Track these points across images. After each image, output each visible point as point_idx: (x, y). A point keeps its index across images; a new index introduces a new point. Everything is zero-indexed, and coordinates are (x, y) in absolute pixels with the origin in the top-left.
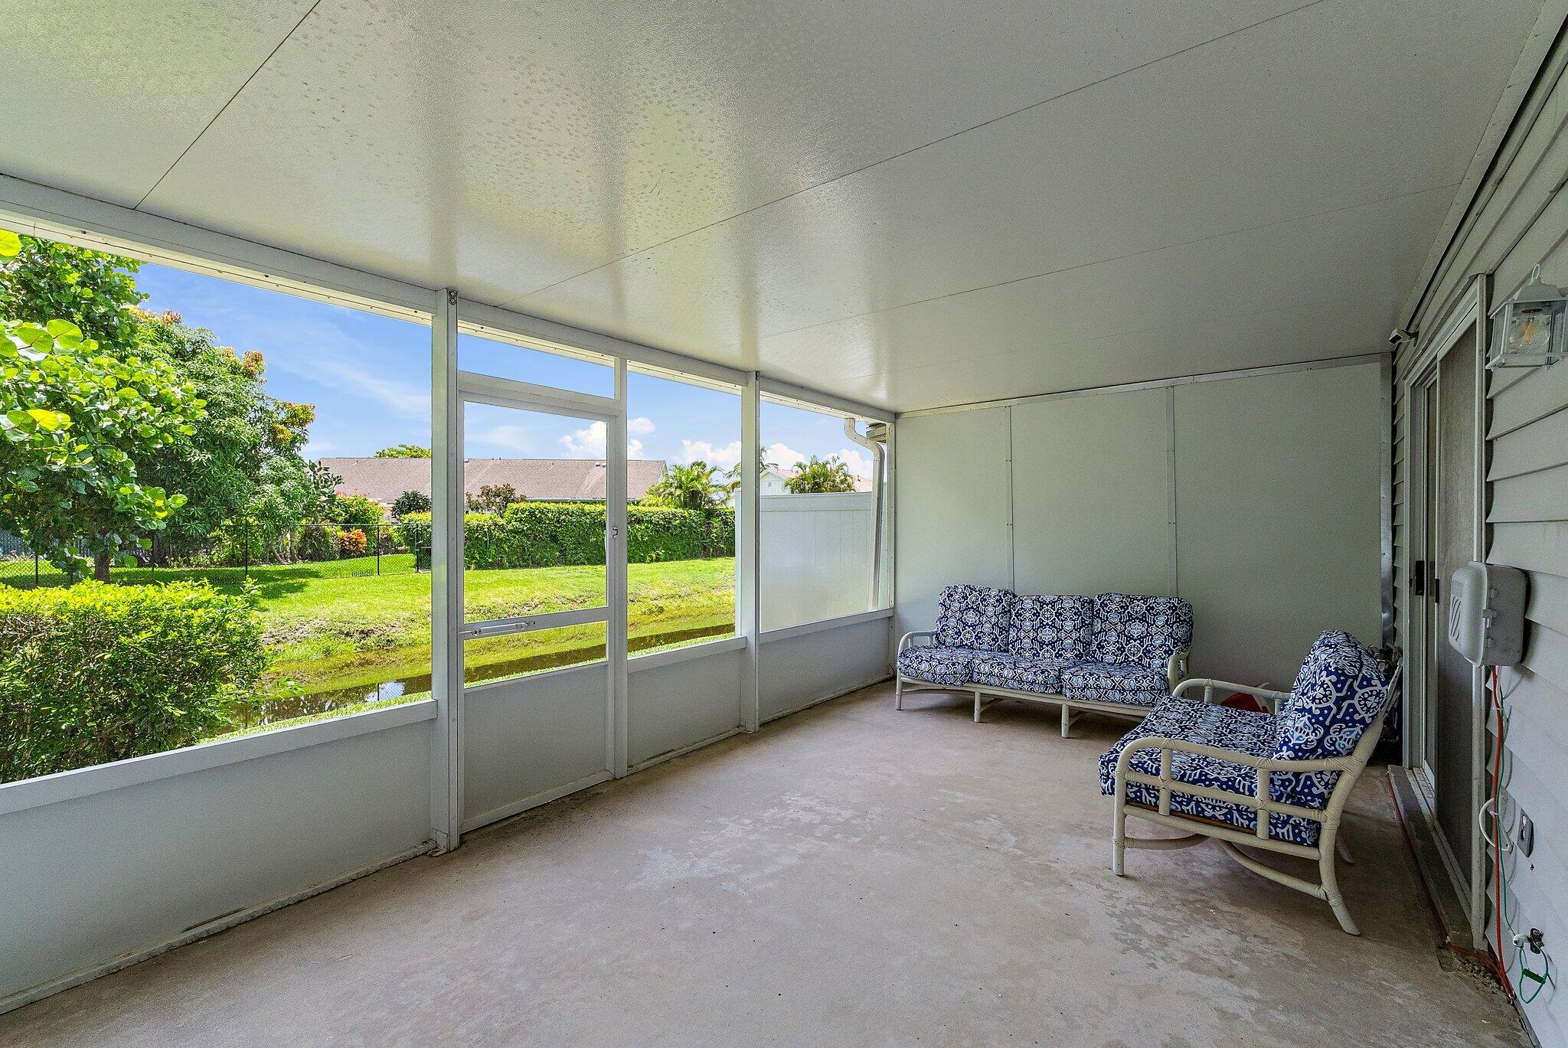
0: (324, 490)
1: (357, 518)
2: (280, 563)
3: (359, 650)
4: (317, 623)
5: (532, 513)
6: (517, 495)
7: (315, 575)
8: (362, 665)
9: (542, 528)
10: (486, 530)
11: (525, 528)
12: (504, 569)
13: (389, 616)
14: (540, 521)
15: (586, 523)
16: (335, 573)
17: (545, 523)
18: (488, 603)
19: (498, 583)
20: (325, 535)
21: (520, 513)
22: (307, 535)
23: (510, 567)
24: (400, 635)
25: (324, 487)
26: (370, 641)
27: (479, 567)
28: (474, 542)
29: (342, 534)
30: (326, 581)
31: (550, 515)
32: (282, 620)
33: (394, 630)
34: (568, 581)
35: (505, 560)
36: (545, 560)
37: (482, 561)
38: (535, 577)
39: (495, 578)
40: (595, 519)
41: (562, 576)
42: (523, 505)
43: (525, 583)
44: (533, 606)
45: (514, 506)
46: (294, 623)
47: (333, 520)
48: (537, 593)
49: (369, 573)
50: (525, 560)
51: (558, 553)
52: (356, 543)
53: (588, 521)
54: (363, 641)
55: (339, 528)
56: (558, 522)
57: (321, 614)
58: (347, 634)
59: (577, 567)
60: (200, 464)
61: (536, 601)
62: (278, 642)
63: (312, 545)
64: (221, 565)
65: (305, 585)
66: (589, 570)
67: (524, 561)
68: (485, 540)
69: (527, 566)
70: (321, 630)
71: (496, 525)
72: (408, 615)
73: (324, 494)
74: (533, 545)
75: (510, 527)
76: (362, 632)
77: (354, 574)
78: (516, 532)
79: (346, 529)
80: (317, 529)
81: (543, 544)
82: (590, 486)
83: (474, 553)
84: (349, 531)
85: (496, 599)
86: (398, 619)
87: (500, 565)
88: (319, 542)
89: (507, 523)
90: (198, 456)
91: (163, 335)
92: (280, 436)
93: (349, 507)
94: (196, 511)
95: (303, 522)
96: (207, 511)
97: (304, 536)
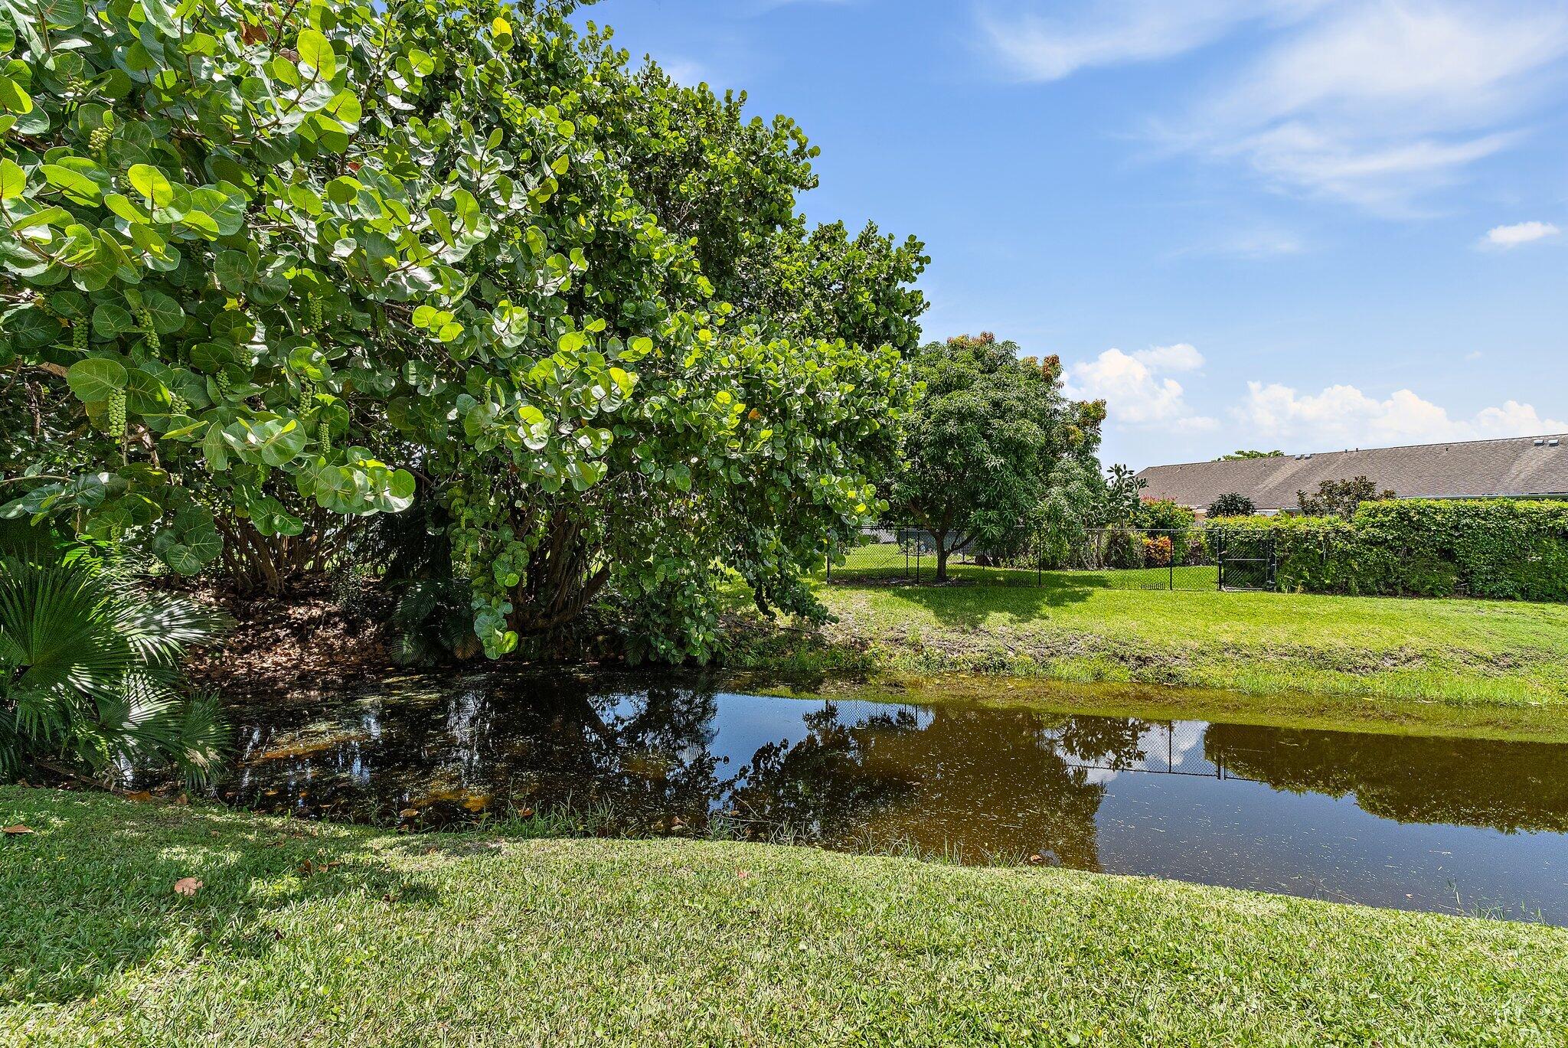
0: (1128, 494)
1: (1163, 524)
2: (1086, 569)
3: (1134, 680)
4: (1092, 639)
5: (1403, 515)
6: (1379, 490)
7: (1103, 583)
8: (1138, 698)
9: (1422, 537)
10: (1321, 538)
11: (1390, 537)
12: (1350, 594)
13: (1172, 643)
14: (1418, 527)
15: (1517, 530)
16: (1123, 584)
17: (1429, 530)
18: (1319, 644)
19: (1340, 616)
20: (1129, 542)
21: (1380, 515)
22: (1113, 541)
23: (1361, 594)
24: (1186, 671)
25: (1127, 491)
26: (1147, 671)
27: (1310, 589)
28: (1302, 555)
29: (1147, 541)
30: (1111, 592)
31: (1439, 518)
32: (1057, 631)
33: (1177, 662)
34: (1479, 625)
35: (1353, 583)
36: (1428, 587)
37: (1314, 581)
38: (1409, 614)
39: (1335, 608)
40: (1539, 524)
41: (1463, 615)
42: (1386, 503)
43: (1389, 620)
44: (1403, 659)
45: (1371, 504)
46: (1068, 635)
47: (1139, 526)
48: (1414, 640)
49: (1159, 587)
50: (1391, 585)
51: (1455, 578)
52: (1162, 551)
53: (1522, 526)
54: (1139, 670)
55: (1144, 534)
56: (1456, 528)
57: (1097, 630)
58: (1122, 658)
59: (1498, 603)
60: (995, 468)
61: (1409, 652)
62: (1053, 654)
63: (1117, 552)
65: (1090, 594)
66: (1527, 611)
67: (1388, 585)
68: (1320, 552)
69: (1394, 594)
70: (1094, 648)
71: (1337, 532)
72: (1197, 645)
73: (1127, 498)
74: (1403, 564)
75: (1362, 535)
76: (1139, 658)
77: (1144, 587)
78: (1372, 542)
79: (1152, 535)
80: (1122, 535)
81: (1425, 561)
82: (1522, 476)
83: (1301, 570)
84: (1155, 538)
85: (1334, 640)
86: (1184, 648)
87: (1346, 591)
88: (1123, 549)
89: (1358, 530)
90: (994, 461)
91: (978, 355)
92: (1072, 437)
93: (1156, 512)
94: (992, 514)
95: (1110, 527)
96: (1001, 515)
97: (1110, 542)
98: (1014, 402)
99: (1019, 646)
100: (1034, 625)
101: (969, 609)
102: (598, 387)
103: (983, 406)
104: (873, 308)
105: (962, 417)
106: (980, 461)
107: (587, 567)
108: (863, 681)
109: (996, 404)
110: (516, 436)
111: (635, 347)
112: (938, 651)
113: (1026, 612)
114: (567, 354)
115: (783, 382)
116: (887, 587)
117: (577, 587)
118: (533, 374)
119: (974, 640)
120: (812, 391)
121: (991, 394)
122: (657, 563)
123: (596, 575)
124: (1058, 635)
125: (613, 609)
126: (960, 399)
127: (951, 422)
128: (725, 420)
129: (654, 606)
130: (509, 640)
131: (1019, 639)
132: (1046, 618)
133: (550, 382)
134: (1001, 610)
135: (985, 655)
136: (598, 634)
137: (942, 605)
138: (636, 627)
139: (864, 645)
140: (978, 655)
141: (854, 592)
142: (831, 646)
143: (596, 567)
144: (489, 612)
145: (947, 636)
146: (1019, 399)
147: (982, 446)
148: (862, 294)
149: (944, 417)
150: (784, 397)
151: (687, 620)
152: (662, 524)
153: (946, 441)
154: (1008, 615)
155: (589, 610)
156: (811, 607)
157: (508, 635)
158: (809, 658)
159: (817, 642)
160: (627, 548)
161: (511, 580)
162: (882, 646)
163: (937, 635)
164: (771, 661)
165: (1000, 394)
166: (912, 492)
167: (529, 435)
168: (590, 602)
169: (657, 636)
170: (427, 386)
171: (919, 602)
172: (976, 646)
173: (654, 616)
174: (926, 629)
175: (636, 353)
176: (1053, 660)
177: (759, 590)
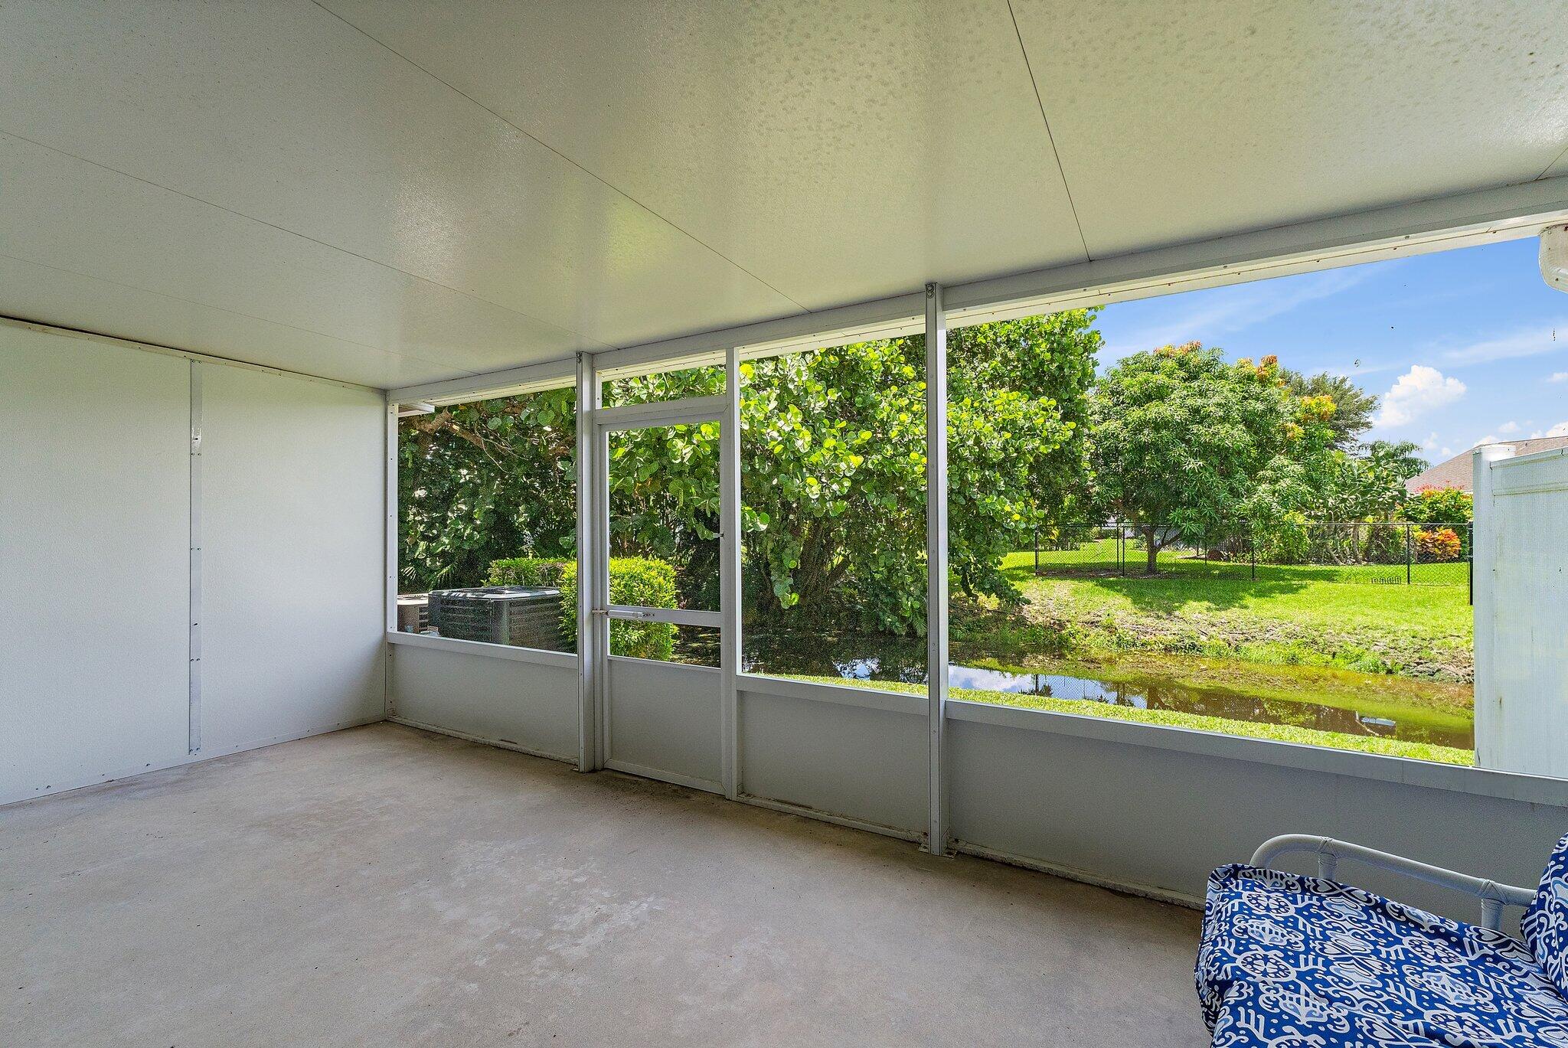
1: (1445, 516)
2: (1336, 564)
4: (1290, 628)
20: (1395, 535)
22: (1375, 534)
29: (1423, 534)
32: (1255, 619)
46: (1264, 624)
47: (1410, 519)
49: (1393, 580)
52: (1443, 545)
55: (1418, 527)
57: (1298, 619)
60: (1193, 470)
62: (1247, 640)
63: (1379, 546)
64: (1270, 562)
65: (1305, 587)
70: (1292, 635)
79: (1430, 528)
80: (1385, 528)
84: (1433, 531)
88: (1388, 543)
90: (1192, 464)
91: (1182, 364)
92: (1289, 435)
93: (1436, 502)
94: (1191, 512)
95: (1370, 519)
96: (1200, 512)
97: (1370, 538)
98: (1212, 409)
99: (1211, 631)
100: (1233, 613)
101: (1169, 598)
102: (843, 463)
103: (1180, 415)
104: (1048, 356)
105: (1158, 426)
106: (1178, 464)
107: (831, 560)
108: (1062, 656)
109: (1196, 411)
110: (805, 492)
111: (862, 437)
112: (1131, 633)
113: (1225, 601)
114: (828, 449)
115: (957, 438)
116: (1091, 578)
117: (823, 575)
118: (811, 459)
119: (1167, 624)
120: (978, 442)
121: (1189, 402)
122: (880, 554)
123: (838, 566)
124: (1255, 623)
125: (852, 591)
126: (1154, 410)
127: (1146, 432)
128: (915, 468)
129: (882, 588)
130: (795, 598)
131: (1213, 625)
132: (1246, 607)
133: (820, 462)
134: (1198, 599)
135: (1177, 638)
136: (840, 612)
137: (1142, 594)
138: (870, 606)
139: (1062, 625)
140: (1170, 638)
141: (1059, 582)
142: (1033, 626)
143: (837, 560)
144: (781, 583)
145: (1143, 620)
146: (1219, 405)
147: (1181, 449)
148: (1039, 346)
149: (1138, 429)
150: (958, 447)
151: (900, 593)
152: (883, 529)
153: (1141, 449)
154: (1206, 604)
155: (832, 592)
156: (1007, 591)
157: (794, 595)
158: (1011, 635)
159: (1021, 622)
160: (861, 546)
161: (793, 564)
162: (1078, 627)
163: (1132, 619)
164: (979, 636)
165: (1200, 402)
166: (1113, 494)
167: (812, 492)
168: (833, 587)
169: (884, 612)
170: (764, 469)
171: (1120, 591)
172: (1170, 630)
173: (882, 597)
174: (1121, 614)
175: (863, 440)
176: (1247, 645)
177: (965, 577)
